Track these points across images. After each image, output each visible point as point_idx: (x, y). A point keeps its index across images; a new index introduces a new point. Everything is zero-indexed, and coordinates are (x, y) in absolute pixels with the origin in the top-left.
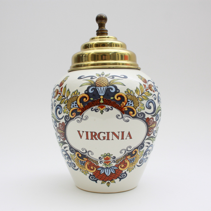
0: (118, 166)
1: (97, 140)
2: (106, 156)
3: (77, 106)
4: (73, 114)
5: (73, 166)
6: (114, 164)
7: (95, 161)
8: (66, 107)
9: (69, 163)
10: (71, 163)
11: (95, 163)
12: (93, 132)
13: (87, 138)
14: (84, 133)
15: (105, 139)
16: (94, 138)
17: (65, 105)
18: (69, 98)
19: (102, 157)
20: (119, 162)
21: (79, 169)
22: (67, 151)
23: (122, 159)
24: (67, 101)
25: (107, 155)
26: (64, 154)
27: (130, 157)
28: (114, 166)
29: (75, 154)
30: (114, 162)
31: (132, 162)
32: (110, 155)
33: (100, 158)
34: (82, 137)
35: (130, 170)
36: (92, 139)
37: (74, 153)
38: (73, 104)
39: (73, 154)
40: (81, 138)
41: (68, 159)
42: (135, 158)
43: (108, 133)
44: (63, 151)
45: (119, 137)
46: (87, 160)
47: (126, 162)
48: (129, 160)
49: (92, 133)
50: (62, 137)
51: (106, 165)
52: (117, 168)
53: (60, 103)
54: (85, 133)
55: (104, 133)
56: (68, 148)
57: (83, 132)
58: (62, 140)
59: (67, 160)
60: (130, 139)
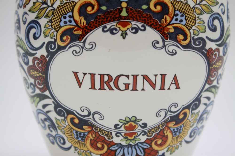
0: (150, 142)
1: (113, 90)
2: (128, 122)
3: (73, 23)
4: (65, 38)
5: (60, 141)
6: (143, 138)
7: (107, 133)
8: (50, 24)
9: (52, 136)
10: (57, 136)
11: (106, 137)
12: (104, 75)
13: (93, 87)
14: (86, 76)
15: (128, 89)
16: (106, 87)
17: (48, 20)
18: (55, 6)
19: (121, 124)
20: (154, 134)
21: (73, 147)
22: (48, 112)
23: (159, 128)
24: (51, 12)
25: (130, 119)
26: (42, 120)
27: (174, 125)
28: (144, 142)
29: (65, 118)
30: (143, 133)
31: (178, 133)
32: (136, 120)
33: (116, 126)
34: (81, 84)
35: (172, 149)
36: (102, 88)
37: (63, 115)
38: (65, 18)
39: (60, 118)
40: (80, 87)
41: (49, 128)
42: (182, 126)
43: (135, 77)
44: (39, 113)
45: (155, 85)
46: (90, 129)
47: (166, 134)
48: (172, 129)
49: (102, 76)
50: (39, 84)
51: (128, 139)
52: (149, 147)
53: (37, 17)
54: (88, 77)
55: (128, 77)
56: (51, 108)
57: (85, 74)
58: (38, 91)
59: (48, 131)
60: (176, 88)
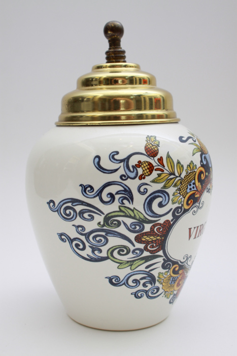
3: (195, 189)
4: (190, 202)
8: (178, 192)
9: (144, 291)
10: (152, 288)
13: (195, 237)
17: (176, 188)
18: (183, 176)
21: (164, 292)
24: (179, 182)
26: (135, 280)
29: (170, 269)
34: (191, 236)
38: (190, 185)
39: (165, 271)
40: (189, 240)
44: (134, 275)
46: (182, 272)
50: (152, 248)
53: (165, 187)
56: (158, 265)
57: (195, 228)
